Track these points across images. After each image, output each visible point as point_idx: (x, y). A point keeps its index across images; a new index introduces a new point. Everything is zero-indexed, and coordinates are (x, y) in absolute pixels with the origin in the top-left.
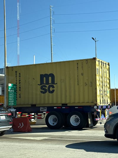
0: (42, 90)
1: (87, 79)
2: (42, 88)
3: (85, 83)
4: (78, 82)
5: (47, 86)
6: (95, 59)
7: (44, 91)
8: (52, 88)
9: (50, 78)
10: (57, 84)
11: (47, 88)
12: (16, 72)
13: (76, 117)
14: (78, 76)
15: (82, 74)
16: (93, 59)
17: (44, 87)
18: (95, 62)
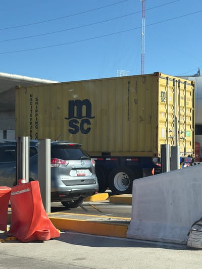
0: (72, 128)
1: (143, 110)
2: (70, 124)
3: (140, 117)
4: (128, 115)
5: (80, 121)
6: (157, 75)
7: (74, 129)
8: (88, 124)
9: (84, 108)
10: (94, 117)
11: (78, 125)
12: (31, 96)
13: (125, 176)
14: (128, 104)
15: (136, 102)
16: (154, 76)
17: (74, 123)
18: (158, 80)
